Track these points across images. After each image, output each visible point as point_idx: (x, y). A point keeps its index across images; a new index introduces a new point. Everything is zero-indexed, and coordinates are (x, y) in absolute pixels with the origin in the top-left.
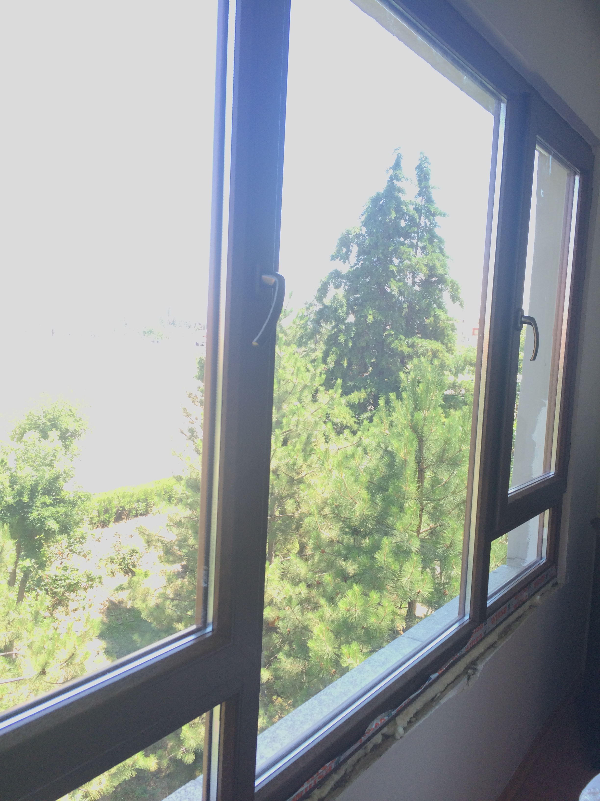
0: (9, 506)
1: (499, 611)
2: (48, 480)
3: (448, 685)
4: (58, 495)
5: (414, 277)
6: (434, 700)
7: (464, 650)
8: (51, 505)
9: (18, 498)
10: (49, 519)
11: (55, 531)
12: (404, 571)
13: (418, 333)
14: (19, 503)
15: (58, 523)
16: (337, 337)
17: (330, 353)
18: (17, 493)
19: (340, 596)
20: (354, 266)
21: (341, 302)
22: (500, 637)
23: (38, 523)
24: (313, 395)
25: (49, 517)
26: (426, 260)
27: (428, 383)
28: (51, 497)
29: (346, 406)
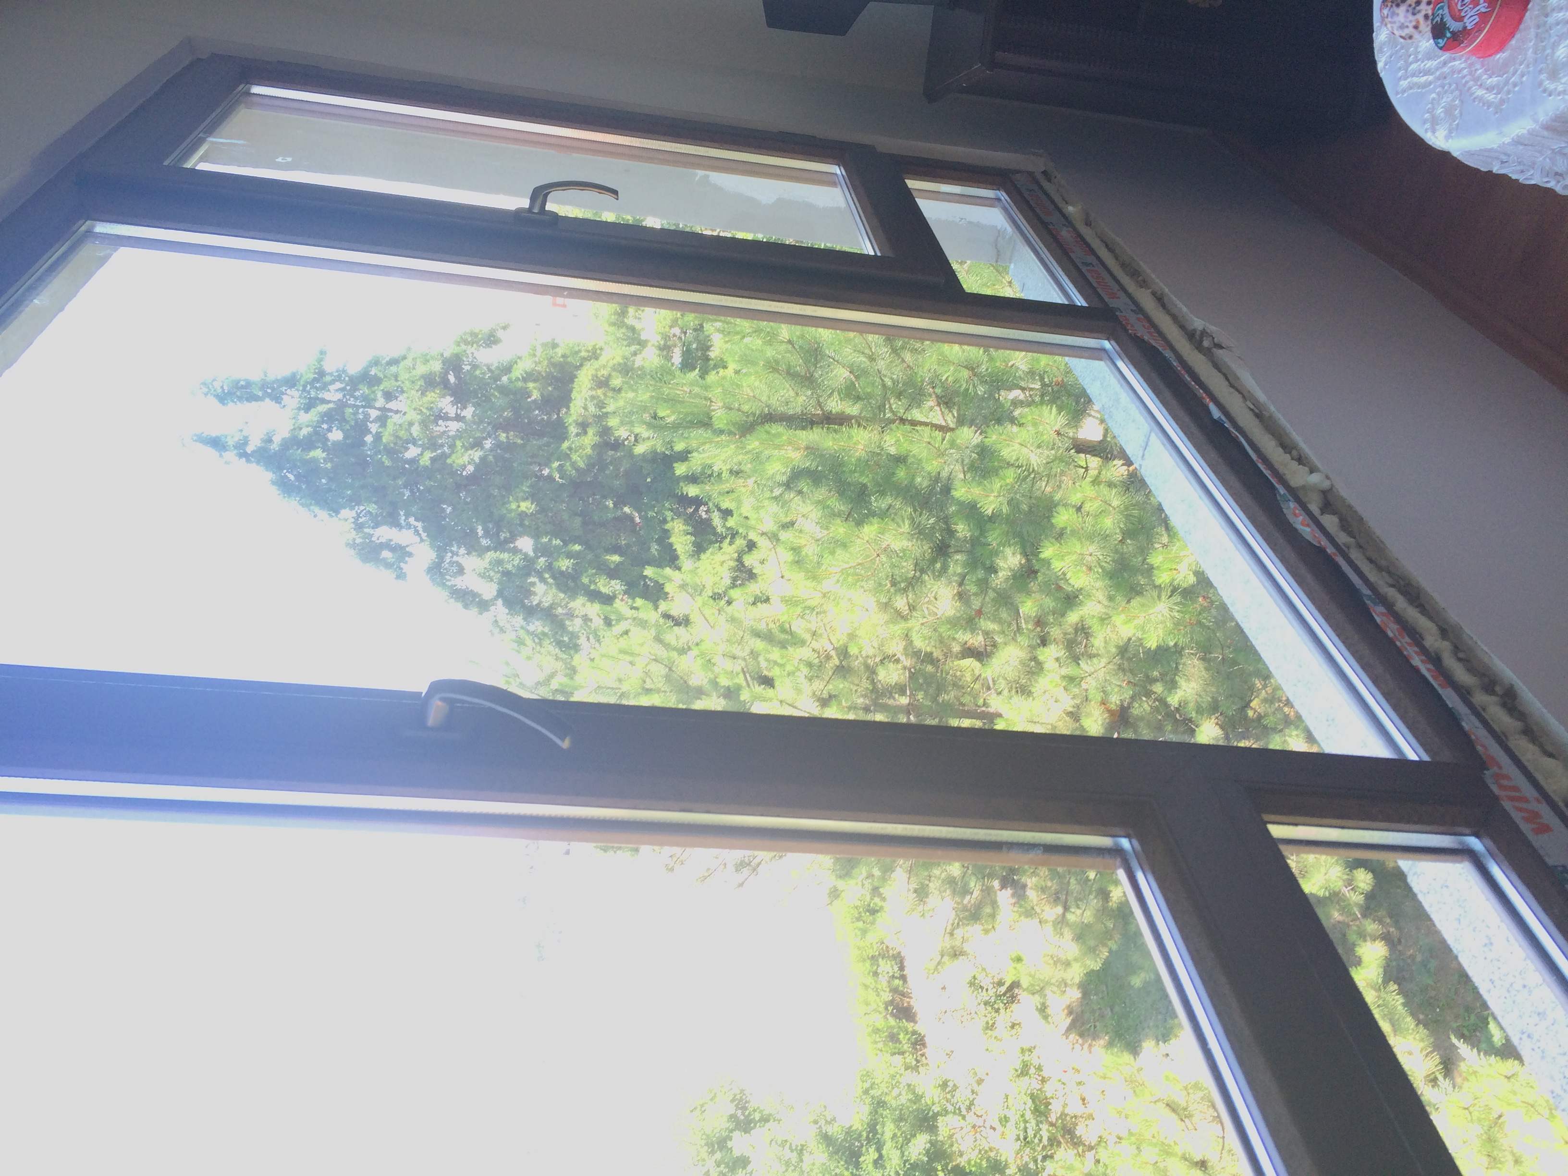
1: (1095, 285)
2: (831, 1155)
3: (1232, 386)
4: (860, 1135)
5: (446, 418)
6: (1259, 414)
7: (1168, 354)
8: (879, 1150)
10: (906, 1153)
11: (931, 1142)
12: (1018, 460)
13: (558, 414)
15: (915, 1135)
16: (562, 573)
17: (592, 587)
19: (1062, 583)
20: (419, 535)
21: (490, 563)
22: (1144, 284)
24: (675, 625)
25: (903, 1154)
26: (413, 392)
27: (658, 399)
28: (864, 1149)
29: (699, 559)
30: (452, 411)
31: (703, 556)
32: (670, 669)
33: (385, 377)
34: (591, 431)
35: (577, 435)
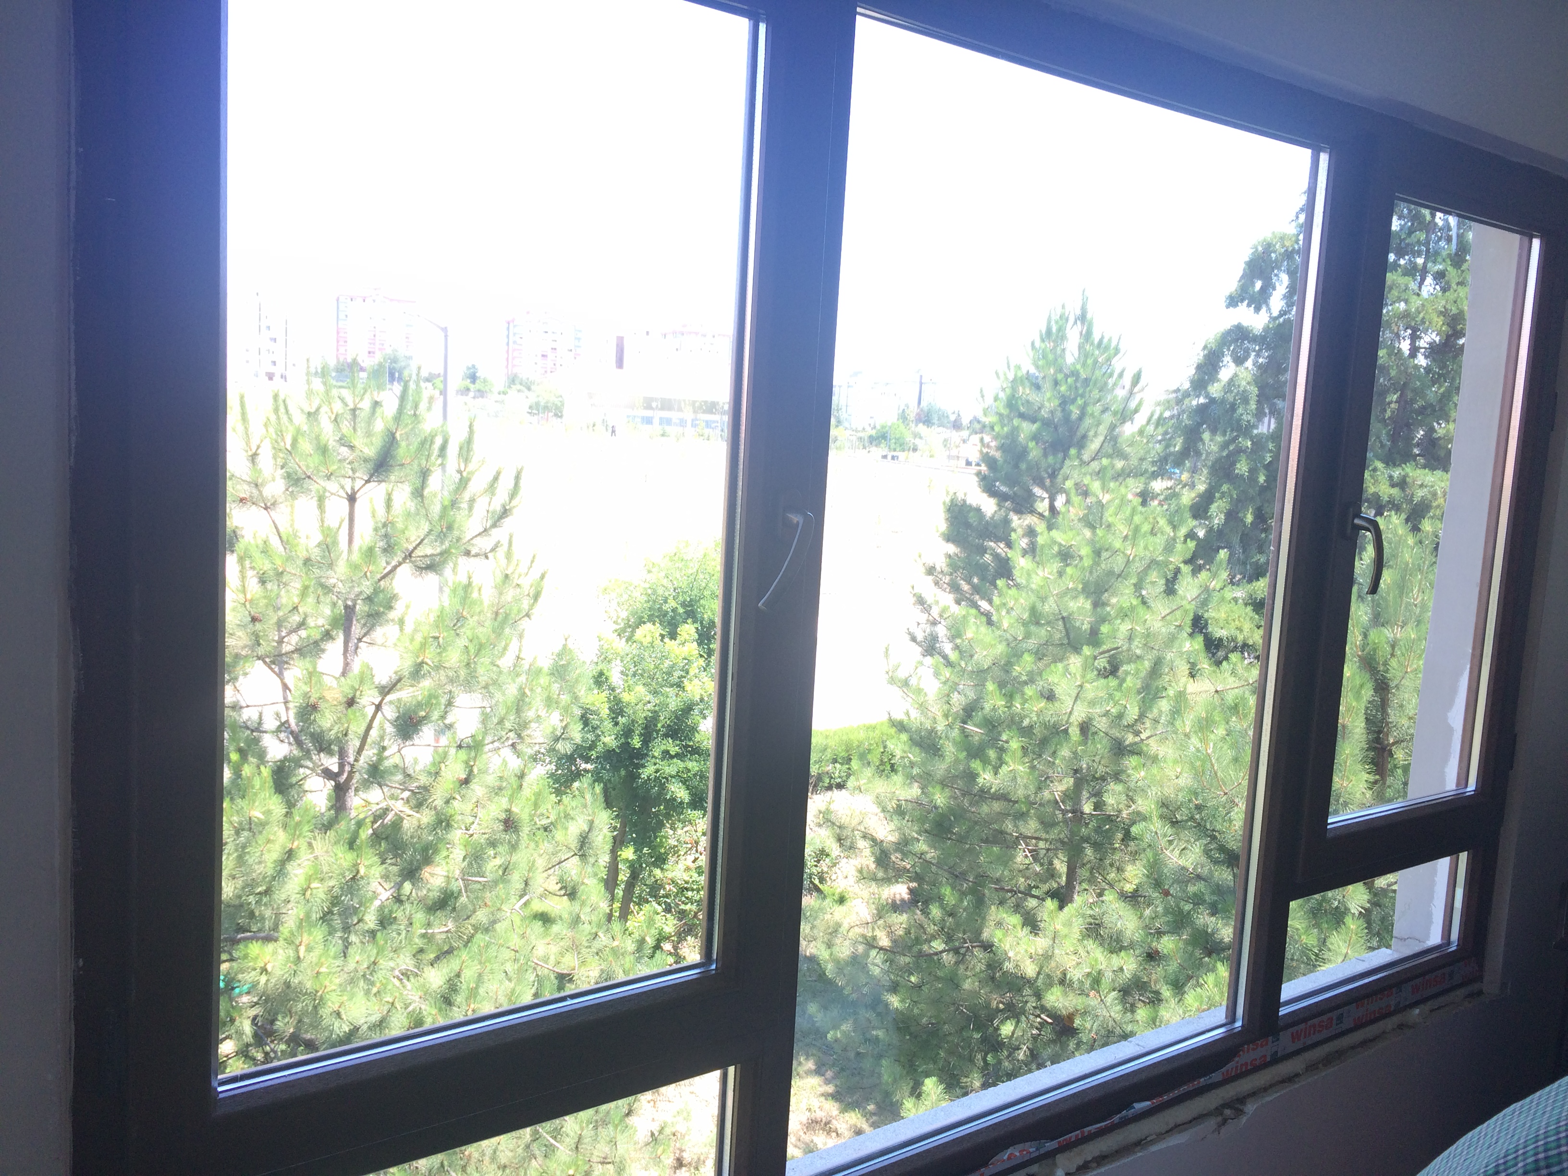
0: (608, 751)
2: (675, 712)
4: (690, 740)
5: (1414, 337)
7: (1216, 1077)
8: (677, 756)
9: (623, 740)
10: (673, 780)
11: (682, 803)
14: (626, 746)
15: (688, 789)
16: (1234, 464)
17: (1217, 495)
18: (622, 730)
20: (1280, 315)
21: (1245, 391)
23: (655, 786)
24: (1167, 580)
25: (672, 777)
26: (1443, 302)
27: (1405, 570)
28: (678, 742)
29: (1246, 605)
30: (1423, 343)
31: (1249, 609)
32: (1119, 576)
33: (1463, 271)
34: (1395, 491)
35: (1391, 477)
